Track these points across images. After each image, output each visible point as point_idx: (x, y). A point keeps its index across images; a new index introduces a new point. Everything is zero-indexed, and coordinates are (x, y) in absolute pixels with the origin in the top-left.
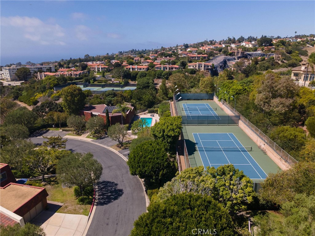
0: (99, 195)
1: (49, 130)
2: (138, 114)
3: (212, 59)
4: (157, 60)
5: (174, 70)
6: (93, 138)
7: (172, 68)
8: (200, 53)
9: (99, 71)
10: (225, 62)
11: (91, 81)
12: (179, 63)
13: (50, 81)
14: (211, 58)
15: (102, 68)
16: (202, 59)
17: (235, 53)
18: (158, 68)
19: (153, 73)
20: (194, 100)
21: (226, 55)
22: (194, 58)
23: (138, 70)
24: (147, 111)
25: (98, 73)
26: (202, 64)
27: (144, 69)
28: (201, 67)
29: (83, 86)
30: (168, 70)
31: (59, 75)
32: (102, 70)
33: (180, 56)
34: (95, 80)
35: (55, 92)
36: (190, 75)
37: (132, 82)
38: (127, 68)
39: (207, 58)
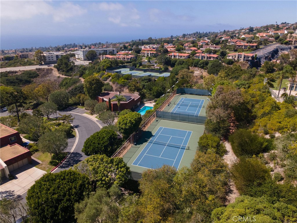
1: (77, 107)
2: (145, 103)
3: (261, 48)
4: (202, 47)
5: (212, 59)
6: (98, 119)
7: (210, 58)
8: (249, 41)
11: (138, 66)
12: (219, 53)
13: (106, 63)
14: (261, 47)
15: (151, 54)
16: (249, 48)
17: (292, 42)
18: (197, 56)
19: (191, 61)
21: (282, 44)
22: (241, 47)
23: (178, 57)
24: (153, 101)
25: (147, 57)
26: (242, 55)
27: (184, 57)
28: (241, 57)
29: (129, 69)
30: (206, 59)
31: (116, 58)
32: (150, 55)
33: (228, 44)
34: (141, 64)
35: (106, 73)
36: (226, 65)
37: (171, 69)
38: (169, 56)
39: (255, 47)
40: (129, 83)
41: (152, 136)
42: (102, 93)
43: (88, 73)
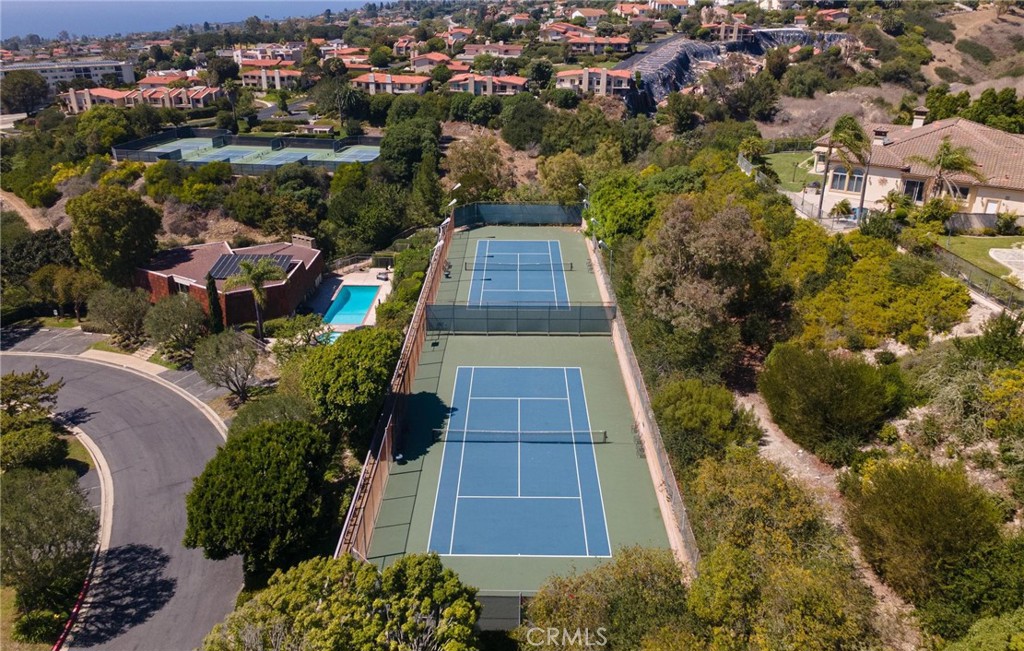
0: (94, 606)
1: (41, 325)
2: (340, 272)
3: (643, 53)
4: (463, 52)
5: (510, 92)
6: (166, 365)
7: (503, 88)
8: (605, 30)
9: (274, 87)
10: (682, 64)
11: (242, 126)
12: (528, 71)
13: (102, 123)
14: (640, 47)
15: (282, 79)
16: (609, 52)
17: (719, 31)
18: (457, 84)
19: (439, 102)
20: (522, 224)
21: (693, 38)
22: (584, 48)
23: (393, 89)
24: (370, 261)
25: (268, 93)
26: (599, 74)
27: (413, 86)
28: (598, 83)
29: (211, 140)
30: (489, 92)
31: (140, 99)
32: (281, 86)
33: (541, 40)
34: (253, 121)
35: (115, 163)
36: (559, 110)
37: (372, 132)
38: (359, 84)
39: (625, 49)
40: (226, 194)
41: (448, 410)
42: (155, 256)
43: (22, 164)
